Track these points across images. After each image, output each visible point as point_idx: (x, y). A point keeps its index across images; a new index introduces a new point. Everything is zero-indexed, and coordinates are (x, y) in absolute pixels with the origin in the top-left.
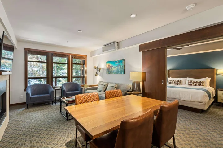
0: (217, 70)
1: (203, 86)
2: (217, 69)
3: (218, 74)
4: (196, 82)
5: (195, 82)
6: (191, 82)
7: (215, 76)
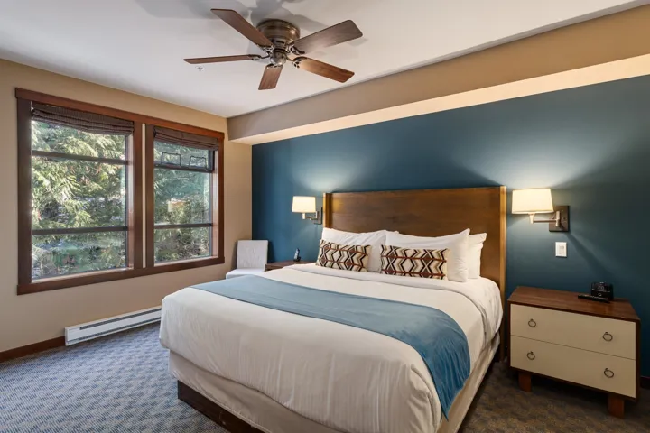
0: (509, 194)
1: (441, 276)
2: (512, 185)
3: (515, 210)
4: (411, 259)
5: (409, 254)
6: (392, 255)
7: (504, 222)
